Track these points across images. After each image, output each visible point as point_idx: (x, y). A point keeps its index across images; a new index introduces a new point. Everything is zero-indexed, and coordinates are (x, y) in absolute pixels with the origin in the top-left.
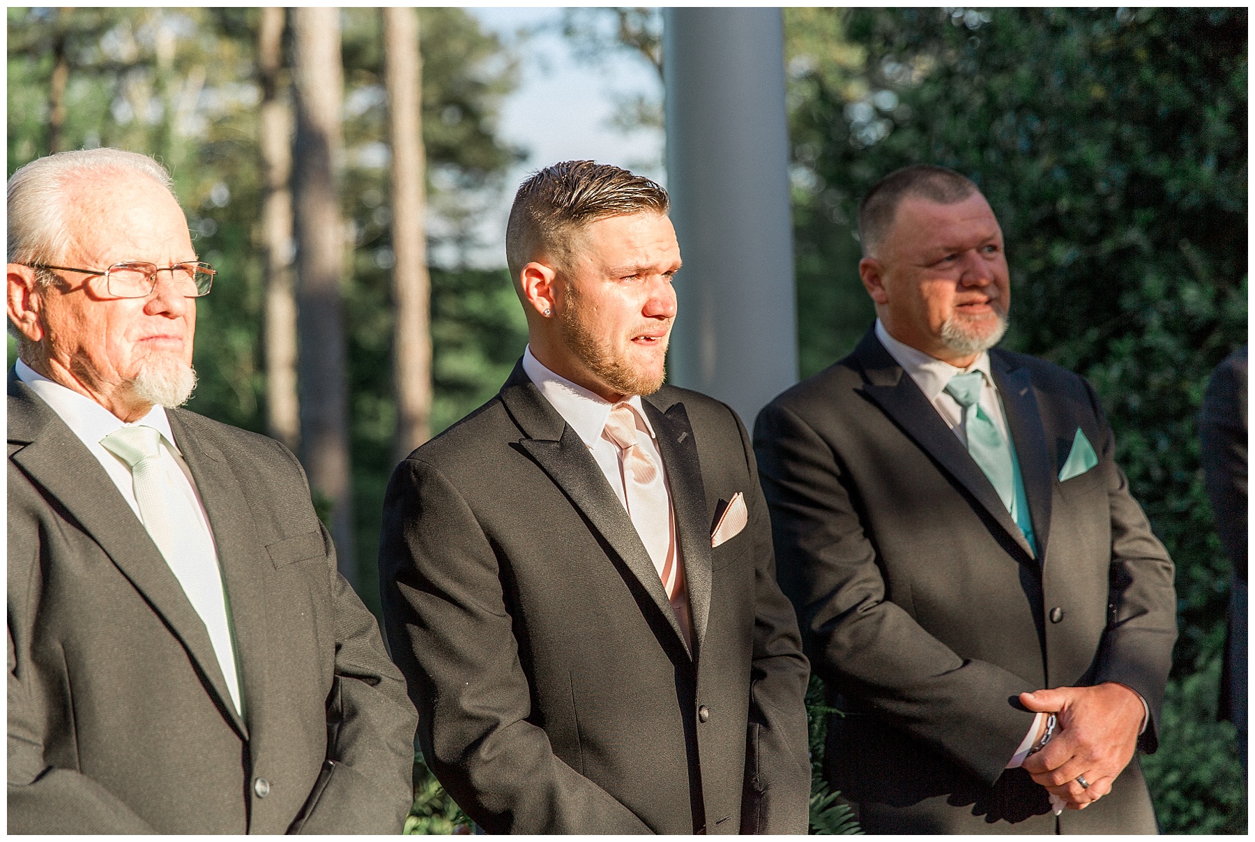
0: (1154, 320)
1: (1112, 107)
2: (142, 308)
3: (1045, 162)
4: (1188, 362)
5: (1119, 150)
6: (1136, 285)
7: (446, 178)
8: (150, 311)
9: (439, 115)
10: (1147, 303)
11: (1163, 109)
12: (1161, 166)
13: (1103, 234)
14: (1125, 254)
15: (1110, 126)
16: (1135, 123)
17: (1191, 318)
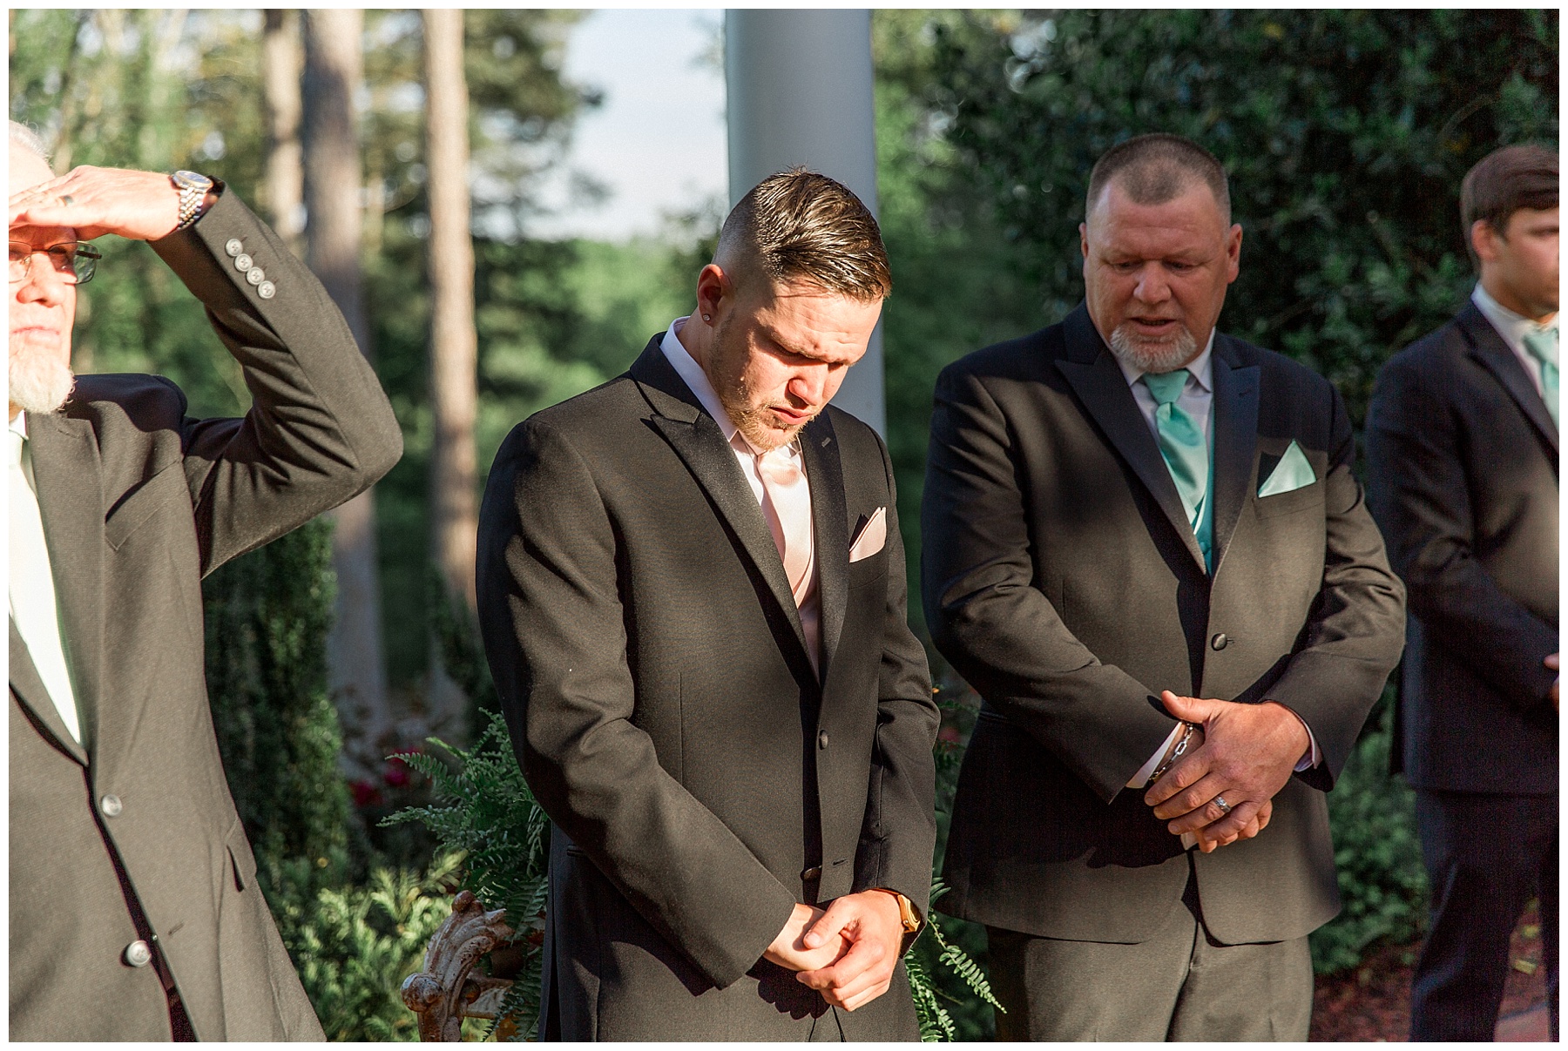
0: (1337, 308)
1: (1289, 48)
2: (15, 296)
3: (1209, 116)
4: (1376, 359)
5: (1297, 101)
6: (1315, 267)
7: (498, 126)
8: (23, 298)
9: (489, 47)
10: (1328, 286)
11: (1352, 52)
12: (1349, 122)
13: (1277, 203)
14: (1303, 228)
15: (1287, 72)
16: (1319, 68)
17: (1381, 305)
